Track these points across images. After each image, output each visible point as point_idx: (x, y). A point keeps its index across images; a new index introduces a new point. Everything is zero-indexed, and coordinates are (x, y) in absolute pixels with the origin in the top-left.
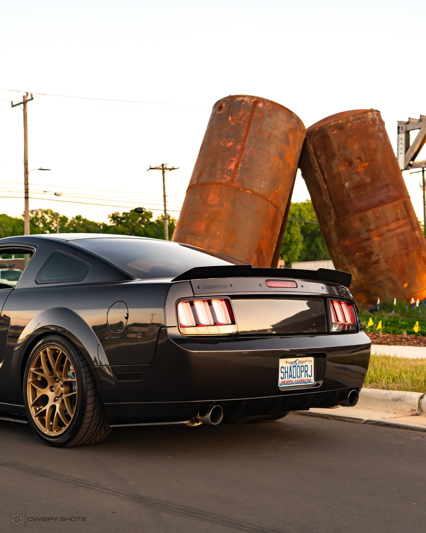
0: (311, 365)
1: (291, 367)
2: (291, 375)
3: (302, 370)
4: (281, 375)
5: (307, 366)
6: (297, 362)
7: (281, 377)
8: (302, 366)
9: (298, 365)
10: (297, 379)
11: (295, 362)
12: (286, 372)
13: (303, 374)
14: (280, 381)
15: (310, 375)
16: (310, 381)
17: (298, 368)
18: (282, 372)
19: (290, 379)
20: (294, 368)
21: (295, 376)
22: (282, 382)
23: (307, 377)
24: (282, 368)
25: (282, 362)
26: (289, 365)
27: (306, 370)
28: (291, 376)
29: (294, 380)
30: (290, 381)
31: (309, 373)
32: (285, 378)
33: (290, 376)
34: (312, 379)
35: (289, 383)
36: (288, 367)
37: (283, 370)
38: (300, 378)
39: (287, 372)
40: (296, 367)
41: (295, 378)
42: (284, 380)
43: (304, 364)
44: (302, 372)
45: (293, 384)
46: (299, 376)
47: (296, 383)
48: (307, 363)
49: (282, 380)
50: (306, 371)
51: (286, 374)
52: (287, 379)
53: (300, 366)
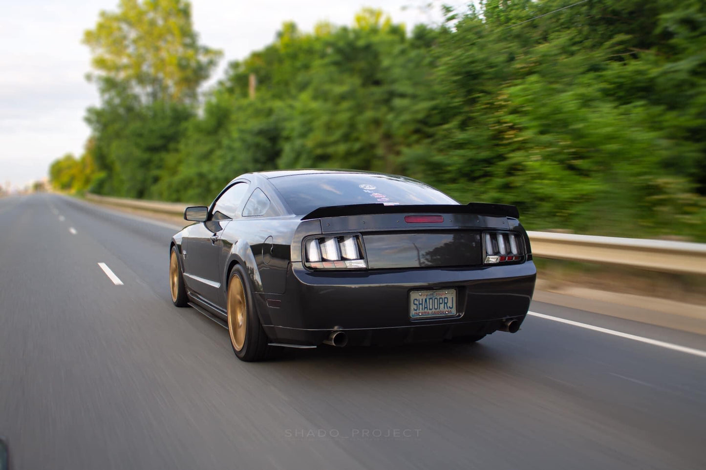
0: (453, 298)
1: (426, 300)
2: (426, 306)
4: (413, 307)
6: (435, 294)
7: (414, 309)
8: (440, 298)
9: (436, 297)
10: (433, 310)
11: (432, 294)
12: (419, 304)
13: (442, 306)
14: (413, 312)
15: (451, 307)
16: (451, 312)
17: (436, 300)
18: (415, 304)
19: (426, 310)
20: (431, 300)
21: (431, 307)
23: (447, 308)
24: (415, 301)
25: (414, 296)
27: (446, 301)
28: (427, 308)
29: (430, 311)
30: (426, 312)
31: (450, 304)
33: (425, 308)
34: (454, 310)
35: (424, 314)
36: (422, 299)
37: (417, 303)
38: (437, 310)
39: (422, 304)
40: (433, 299)
41: (431, 309)
42: (418, 311)
43: (443, 297)
44: (440, 303)
45: (430, 315)
46: (436, 307)
47: (433, 314)
48: (447, 296)
49: (415, 312)
50: (446, 303)
51: (421, 306)
52: (421, 311)
53: (438, 298)
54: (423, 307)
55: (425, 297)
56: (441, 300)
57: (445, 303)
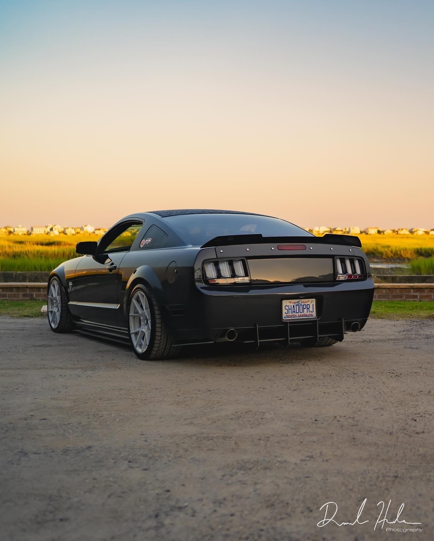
0: (313, 304)
1: (294, 306)
2: (294, 311)
3: (305, 307)
4: (284, 311)
5: (309, 305)
6: (300, 302)
7: (285, 313)
9: (301, 304)
10: (299, 314)
11: (297, 302)
12: (289, 309)
13: (305, 310)
14: (284, 315)
15: (312, 311)
16: (312, 315)
17: (301, 306)
19: (294, 314)
20: (297, 306)
21: (298, 312)
22: (286, 316)
23: (309, 312)
24: (286, 307)
25: (285, 303)
26: (292, 305)
27: (308, 307)
28: (295, 312)
29: (297, 314)
30: (293, 315)
31: (311, 309)
32: (289, 313)
33: (293, 312)
34: (314, 314)
35: (293, 316)
36: (291, 306)
37: (287, 308)
38: (302, 313)
39: (291, 309)
40: (299, 306)
41: (298, 313)
42: (288, 314)
43: (306, 304)
45: (296, 317)
46: (301, 311)
47: (299, 317)
48: (309, 303)
49: (286, 315)
50: (309, 308)
51: (290, 310)
52: (290, 314)
53: (303, 305)
54: (292, 312)
55: (293, 304)
56: (305, 306)
57: (307, 308)
